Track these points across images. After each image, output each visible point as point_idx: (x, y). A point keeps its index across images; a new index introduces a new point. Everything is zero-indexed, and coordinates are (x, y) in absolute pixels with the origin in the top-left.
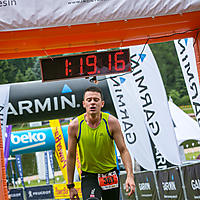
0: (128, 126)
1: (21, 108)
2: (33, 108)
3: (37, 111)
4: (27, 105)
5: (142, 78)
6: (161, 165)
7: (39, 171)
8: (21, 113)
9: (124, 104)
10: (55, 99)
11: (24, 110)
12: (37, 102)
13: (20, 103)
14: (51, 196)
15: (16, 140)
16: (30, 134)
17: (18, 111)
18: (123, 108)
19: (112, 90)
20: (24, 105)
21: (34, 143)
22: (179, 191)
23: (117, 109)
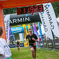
2: (17, 21)
3: (18, 22)
5: (49, 12)
6: (55, 37)
13: (13, 20)
15: (13, 30)
18: (43, 21)
20: (14, 20)
21: (18, 31)
23: (42, 21)
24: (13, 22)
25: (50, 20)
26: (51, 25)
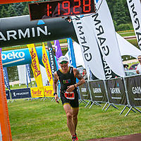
0: (86, 49)
1: (9, 36)
2: (17, 36)
3: (20, 38)
6: (108, 75)
7: (20, 78)
9: (83, 33)
10: (33, 29)
11: (11, 37)
12: (20, 31)
13: (8, 32)
14: (29, 96)
15: (4, 57)
18: (82, 36)
19: (75, 22)
21: (16, 59)
23: (78, 36)
25: (101, 33)
26: (103, 46)
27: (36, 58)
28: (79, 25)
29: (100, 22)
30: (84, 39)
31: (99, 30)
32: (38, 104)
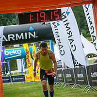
0: (61, 47)
2: (15, 38)
3: (17, 39)
4: (12, 36)
6: (76, 65)
7: (18, 68)
8: (9, 40)
9: (59, 36)
10: (26, 33)
11: (10, 39)
12: (17, 35)
13: (9, 35)
14: (24, 80)
15: (7, 53)
16: (14, 50)
17: (8, 40)
19: (53, 29)
21: (16, 55)
22: (85, 78)
24: (8, 39)
27: (29, 54)
28: (56, 31)
29: (69, 28)
30: (59, 40)
31: (69, 34)
32: (29, 85)
